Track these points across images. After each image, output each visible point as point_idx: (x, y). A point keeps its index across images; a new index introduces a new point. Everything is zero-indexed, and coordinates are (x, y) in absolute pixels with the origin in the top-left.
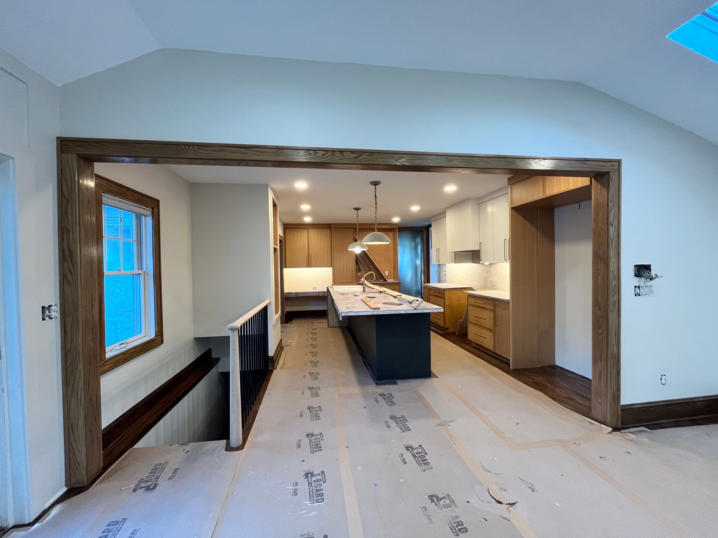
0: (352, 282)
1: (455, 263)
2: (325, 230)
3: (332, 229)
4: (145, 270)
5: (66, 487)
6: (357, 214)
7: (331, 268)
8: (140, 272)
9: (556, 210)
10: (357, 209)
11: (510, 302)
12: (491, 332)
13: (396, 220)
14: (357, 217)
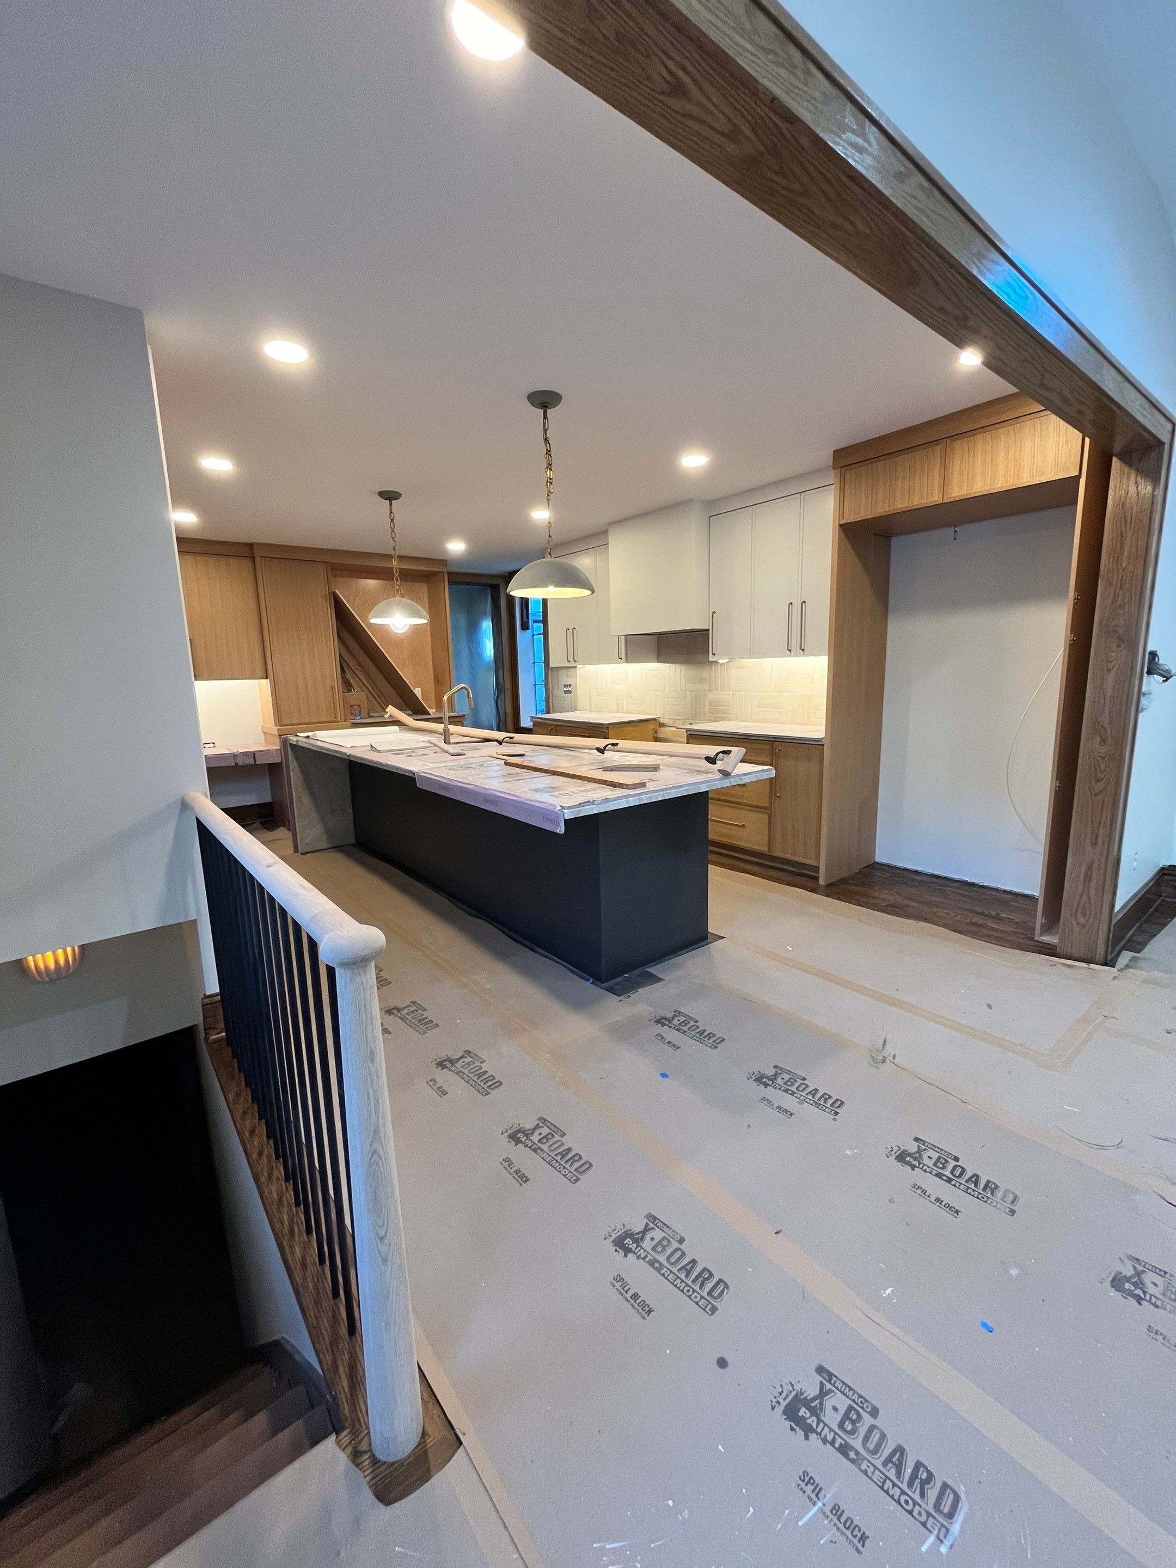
0: (333, 719)
1: (627, 661)
2: (233, 562)
3: (258, 560)
6: (391, 513)
7: (266, 683)
9: (895, 542)
10: (390, 496)
11: (827, 743)
12: (762, 812)
13: (456, 547)
14: (392, 520)
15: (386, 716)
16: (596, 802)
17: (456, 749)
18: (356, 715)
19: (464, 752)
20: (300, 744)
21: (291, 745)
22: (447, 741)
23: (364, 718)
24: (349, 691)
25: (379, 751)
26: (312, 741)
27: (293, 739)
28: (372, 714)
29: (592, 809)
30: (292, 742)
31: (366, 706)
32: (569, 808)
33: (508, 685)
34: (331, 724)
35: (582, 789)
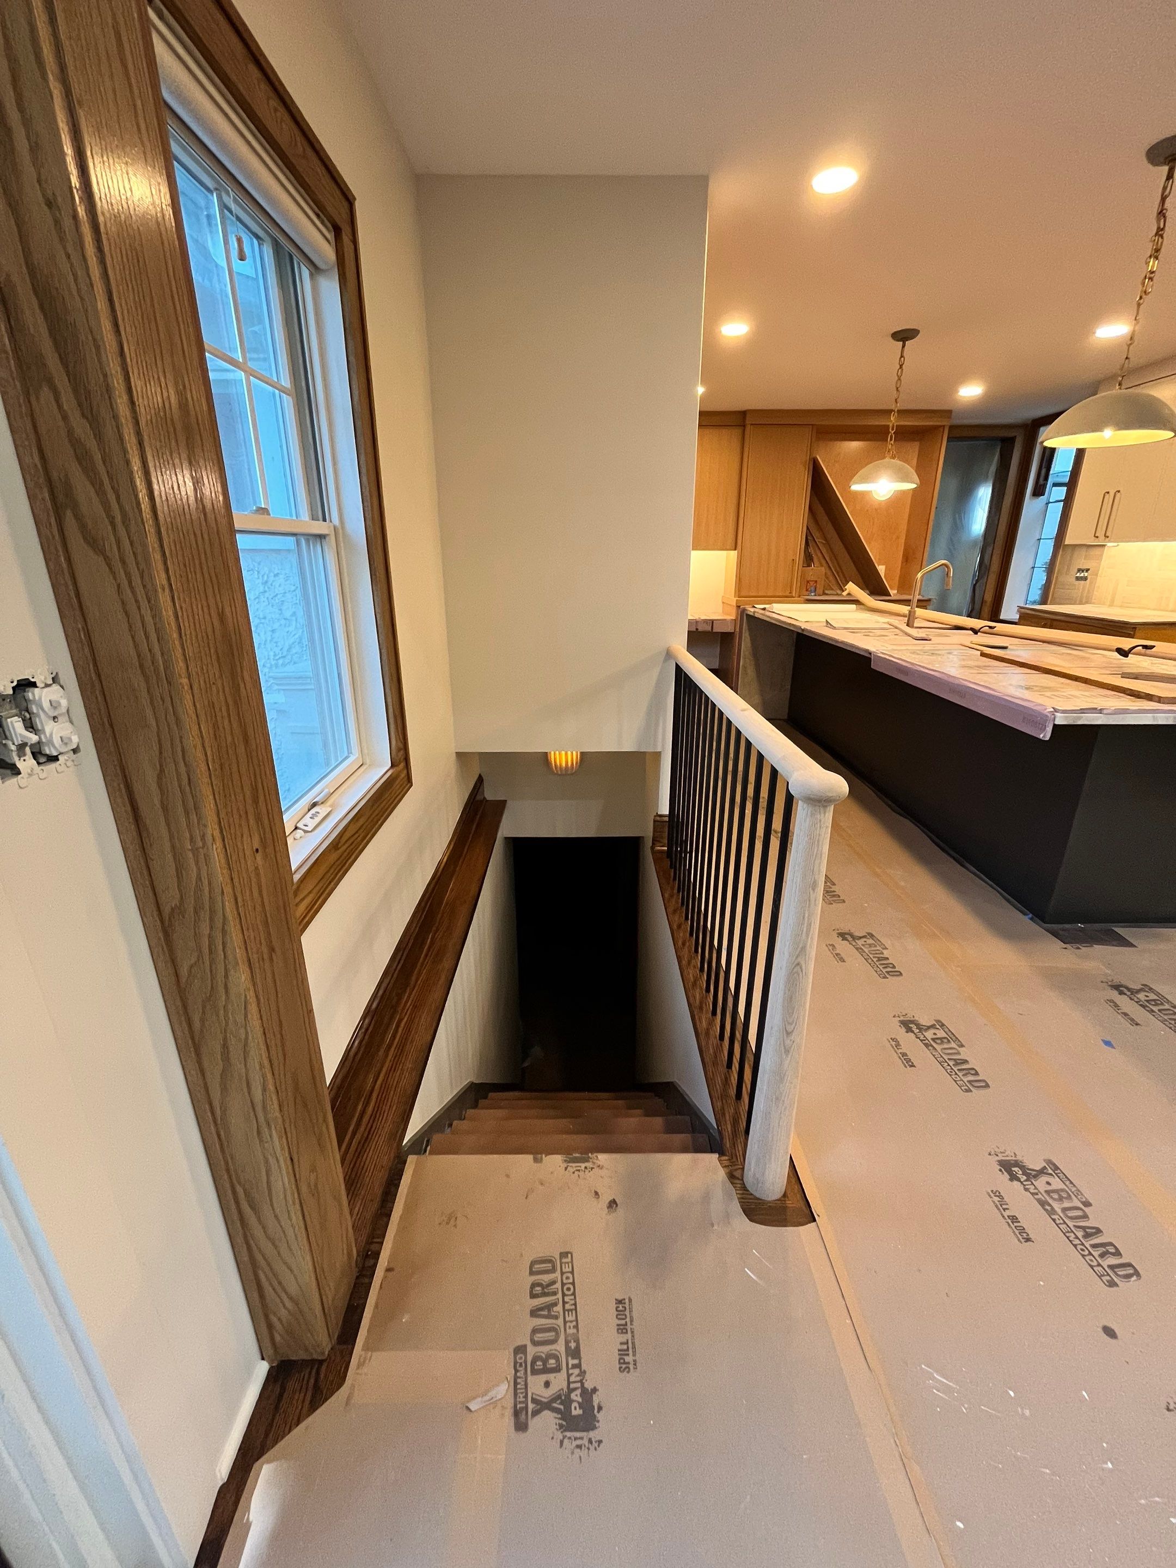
0: (787, 594)
2: (725, 431)
3: (748, 428)
4: (336, 521)
5: (263, 1359)
6: (902, 356)
7: (733, 554)
8: (319, 527)
10: (904, 336)
13: (970, 392)
14: (901, 366)
15: (845, 593)
16: (1105, 712)
17: (921, 633)
18: (811, 592)
19: (931, 637)
20: (757, 615)
21: (747, 615)
22: (910, 624)
23: (819, 595)
24: (809, 566)
25: (834, 628)
26: (768, 613)
27: (751, 610)
28: (826, 592)
29: (1097, 719)
30: (749, 613)
31: (823, 582)
32: (1064, 712)
33: (995, 567)
34: (786, 598)
35: (1086, 693)
